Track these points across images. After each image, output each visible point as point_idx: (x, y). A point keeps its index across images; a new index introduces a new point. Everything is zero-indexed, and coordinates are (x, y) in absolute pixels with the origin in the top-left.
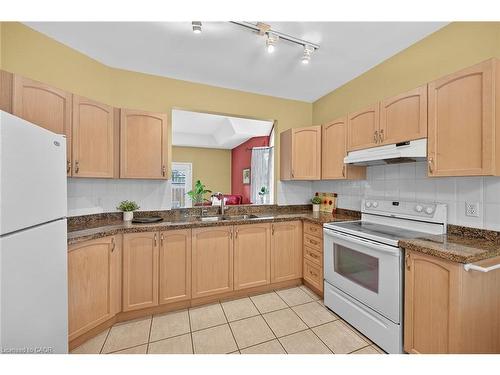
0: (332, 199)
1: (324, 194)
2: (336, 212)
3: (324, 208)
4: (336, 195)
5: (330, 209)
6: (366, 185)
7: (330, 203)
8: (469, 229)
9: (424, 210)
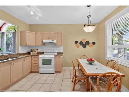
0: (36, 50)
1: (34, 49)
2: (38, 53)
3: (34, 53)
4: (37, 49)
5: (36, 53)
6: (45, 47)
7: (36, 51)
8: (60, 53)
9: (55, 51)
